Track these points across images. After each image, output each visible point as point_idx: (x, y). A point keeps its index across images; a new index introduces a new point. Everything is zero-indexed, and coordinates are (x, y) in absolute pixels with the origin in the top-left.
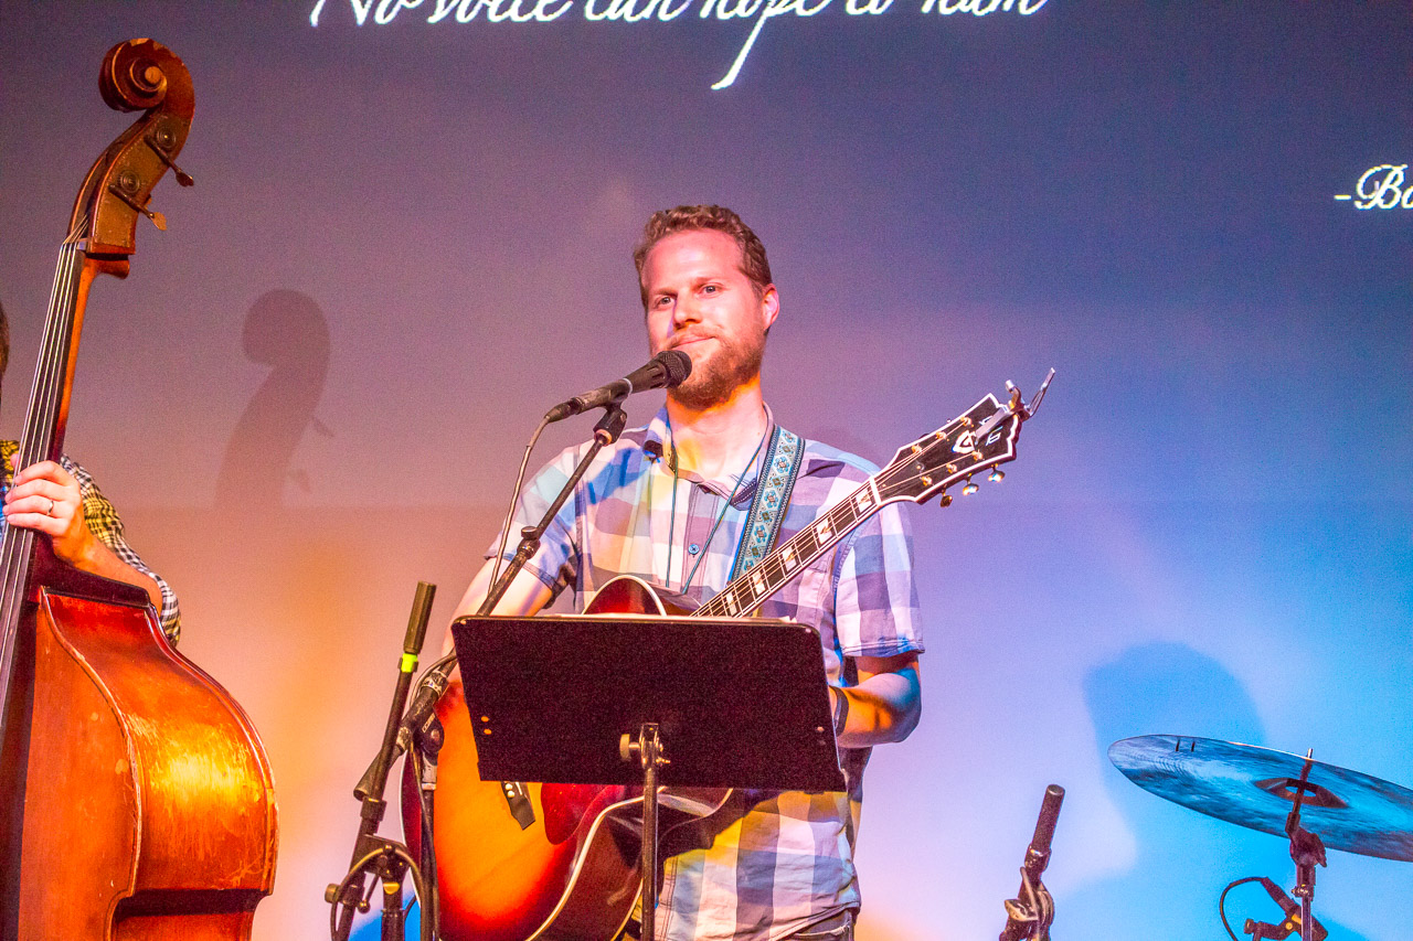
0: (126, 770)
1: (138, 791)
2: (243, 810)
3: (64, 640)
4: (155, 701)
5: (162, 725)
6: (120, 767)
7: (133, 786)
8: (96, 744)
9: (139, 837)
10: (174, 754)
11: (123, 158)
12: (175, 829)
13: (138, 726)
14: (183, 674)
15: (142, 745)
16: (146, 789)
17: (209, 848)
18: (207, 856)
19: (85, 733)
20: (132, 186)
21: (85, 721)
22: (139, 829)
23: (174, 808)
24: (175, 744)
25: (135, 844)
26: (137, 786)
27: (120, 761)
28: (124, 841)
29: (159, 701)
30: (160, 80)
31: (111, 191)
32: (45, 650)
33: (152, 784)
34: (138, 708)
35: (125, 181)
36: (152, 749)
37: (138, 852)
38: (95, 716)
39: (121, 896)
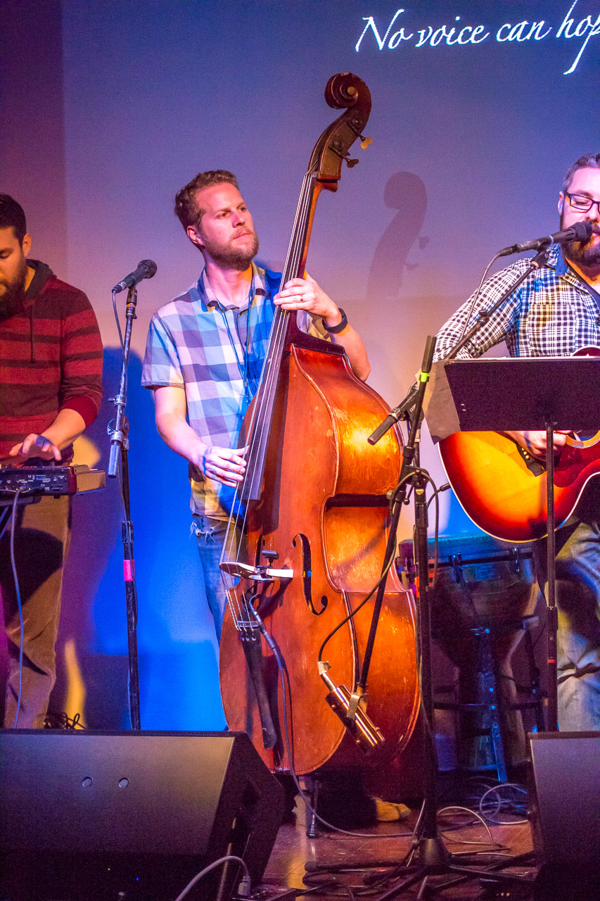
0: (331, 435)
1: (337, 446)
2: (388, 456)
3: (302, 370)
4: (346, 401)
5: (349, 414)
6: (329, 434)
7: (335, 443)
8: (318, 422)
9: (338, 468)
10: (355, 427)
11: (336, 132)
12: (355, 465)
13: (338, 414)
14: (360, 389)
15: (339, 422)
16: (341, 445)
17: (371, 474)
18: (371, 478)
19: (312, 416)
20: (340, 146)
21: (312, 410)
22: (338, 464)
23: (355, 454)
24: (356, 423)
25: (335, 471)
26: (337, 443)
27: (329, 431)
28: (330, 469)
29: (349, 401)
30: (355, 93)
31: (330, 148)
32: (293, 375)
33: (344, 442)
34: (338, 405)
35: (336, 143)
36: (344, 425)
37: (337, 475)
38: (317, 408)
39: (328, 497)
